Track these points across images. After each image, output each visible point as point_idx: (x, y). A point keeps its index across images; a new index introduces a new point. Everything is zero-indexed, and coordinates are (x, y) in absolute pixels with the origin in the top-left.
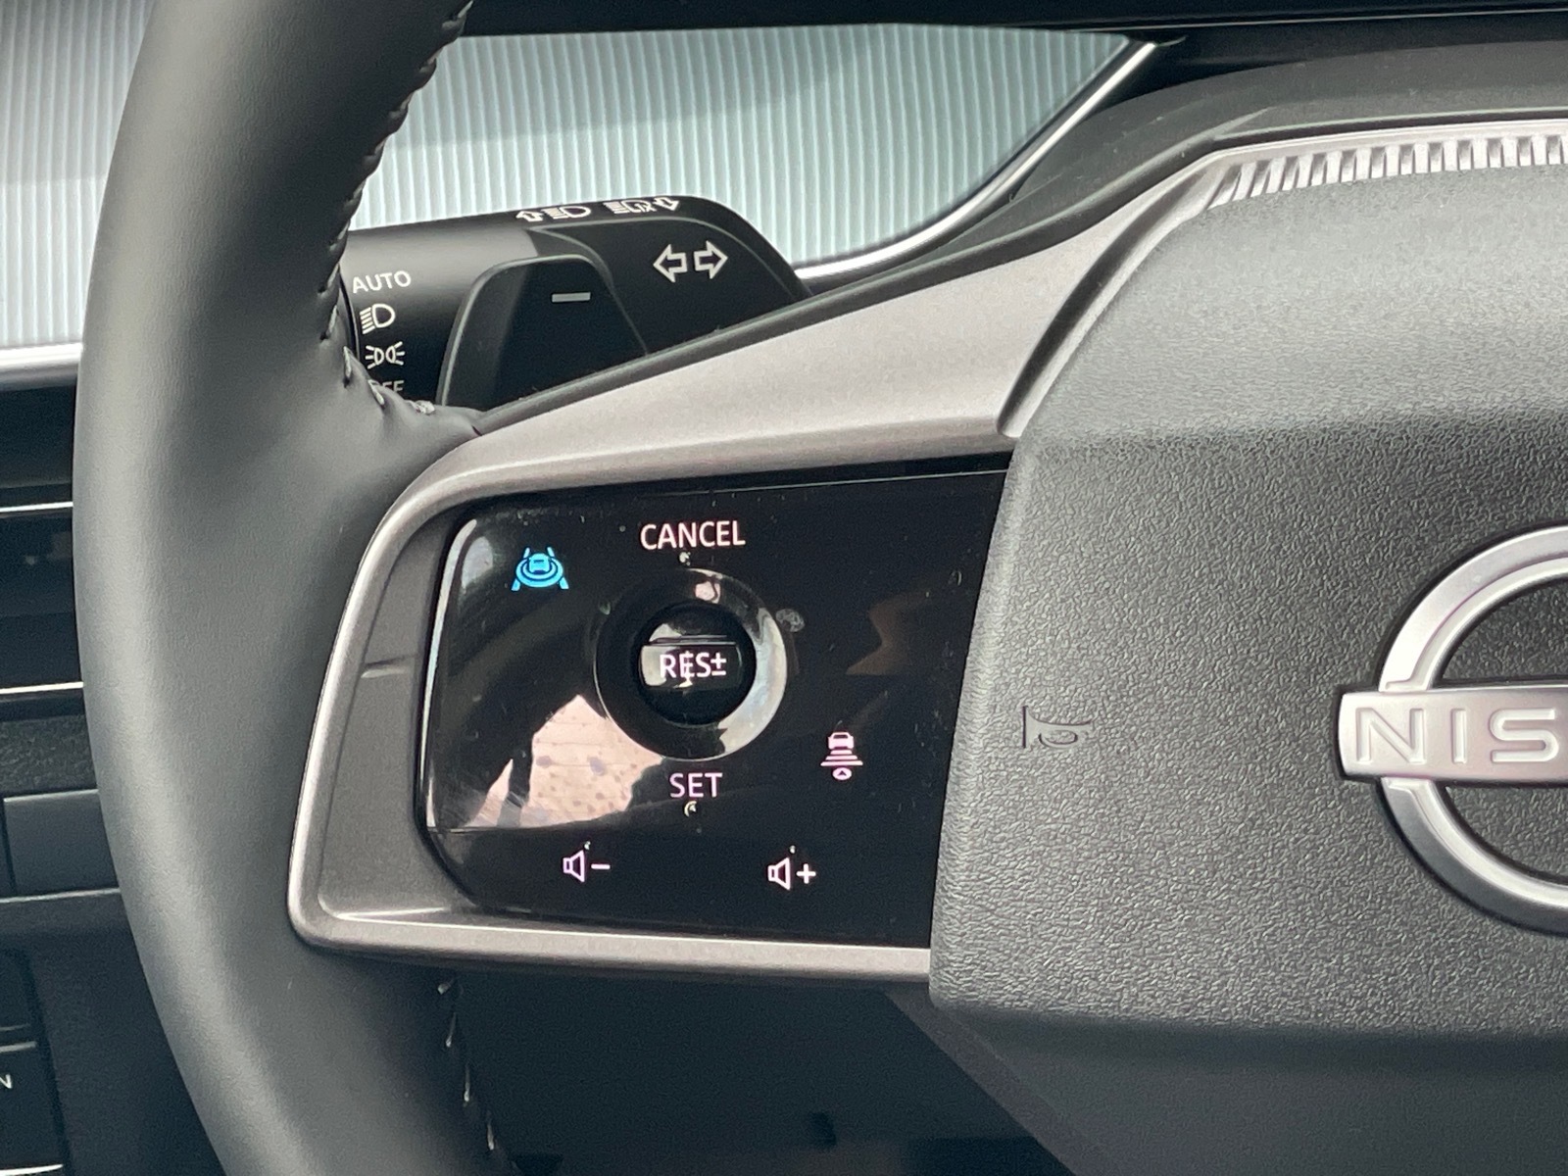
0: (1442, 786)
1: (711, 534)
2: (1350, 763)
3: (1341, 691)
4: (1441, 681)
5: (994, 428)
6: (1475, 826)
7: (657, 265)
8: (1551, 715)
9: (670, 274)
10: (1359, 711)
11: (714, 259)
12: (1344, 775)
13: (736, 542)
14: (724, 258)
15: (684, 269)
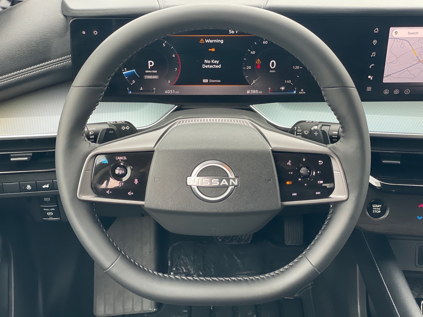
0: (197, 187)
1: (123, 158)
2: (188, 184)
3: (187, 177)
4: (198, 176)
5: (153, 148)
6: (201, 191)
7: (122, 128)
8: (209, 180)
9: (123, 129)
10: (189, 179)
11: (128, 128)
12: (187, 185)
13: (126, 159)
14: (129, 128)
15: (125, 129)
